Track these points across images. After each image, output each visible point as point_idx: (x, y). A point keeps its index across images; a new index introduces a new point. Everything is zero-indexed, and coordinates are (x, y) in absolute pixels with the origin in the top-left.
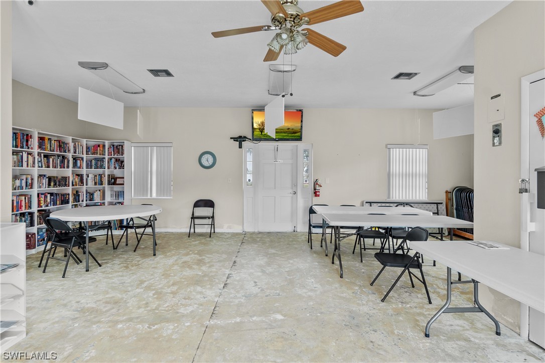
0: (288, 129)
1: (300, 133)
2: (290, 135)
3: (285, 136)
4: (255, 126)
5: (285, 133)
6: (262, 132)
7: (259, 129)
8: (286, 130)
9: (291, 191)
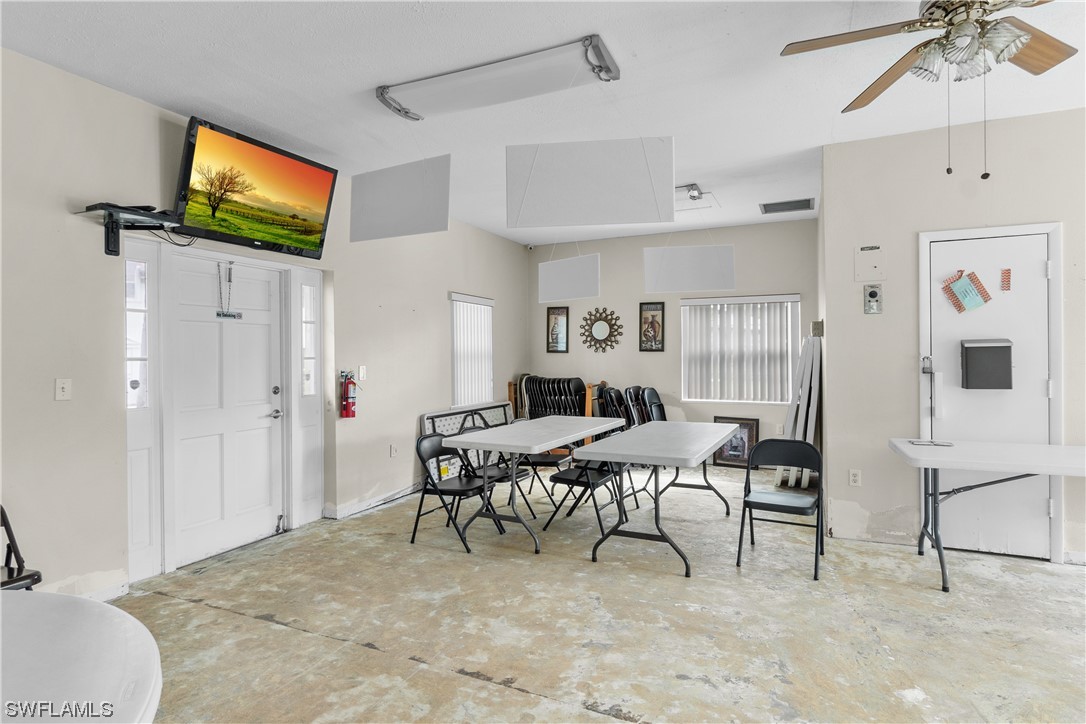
0: (294, 217)
1: (319, 235)
2: (295, 236)
3: (282, 237)
4: (196, 181)
5: (283, 225)
6: (214, 209)
7: (209, 195)
8: (288, 219)
9: (267, 409)
